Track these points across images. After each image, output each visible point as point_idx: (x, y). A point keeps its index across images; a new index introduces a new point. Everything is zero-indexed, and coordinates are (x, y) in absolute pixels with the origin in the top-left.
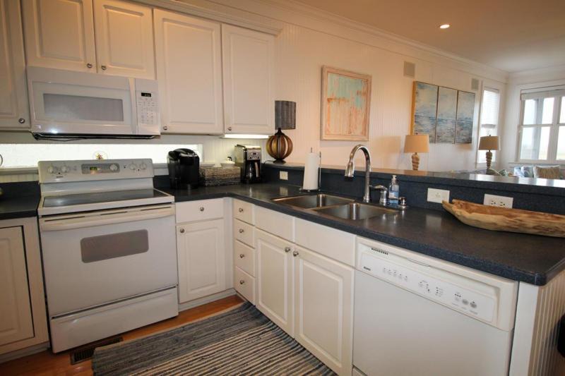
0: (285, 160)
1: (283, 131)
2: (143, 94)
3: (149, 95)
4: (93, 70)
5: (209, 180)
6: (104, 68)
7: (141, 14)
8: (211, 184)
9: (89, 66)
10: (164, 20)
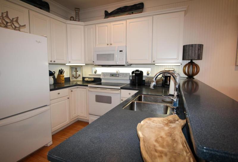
0: (194, 77)
1: (194, 61)
2: (120, 51)
3: (122, 51)
4: (109, 46)
5: (146, 83)
6: (111, 44)
7: (123, 24)
8: (147, 85)
9: (108, 45)
10: (130, 23)
